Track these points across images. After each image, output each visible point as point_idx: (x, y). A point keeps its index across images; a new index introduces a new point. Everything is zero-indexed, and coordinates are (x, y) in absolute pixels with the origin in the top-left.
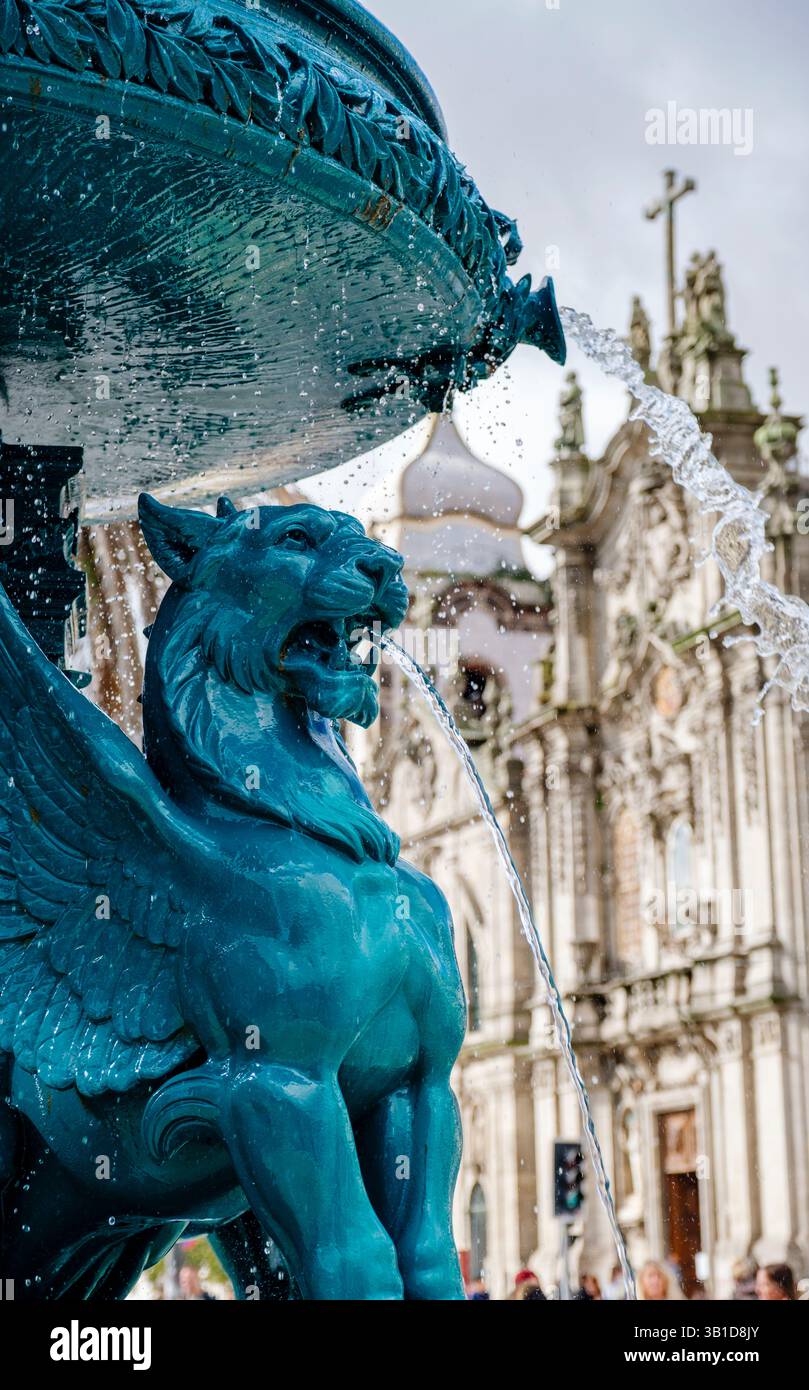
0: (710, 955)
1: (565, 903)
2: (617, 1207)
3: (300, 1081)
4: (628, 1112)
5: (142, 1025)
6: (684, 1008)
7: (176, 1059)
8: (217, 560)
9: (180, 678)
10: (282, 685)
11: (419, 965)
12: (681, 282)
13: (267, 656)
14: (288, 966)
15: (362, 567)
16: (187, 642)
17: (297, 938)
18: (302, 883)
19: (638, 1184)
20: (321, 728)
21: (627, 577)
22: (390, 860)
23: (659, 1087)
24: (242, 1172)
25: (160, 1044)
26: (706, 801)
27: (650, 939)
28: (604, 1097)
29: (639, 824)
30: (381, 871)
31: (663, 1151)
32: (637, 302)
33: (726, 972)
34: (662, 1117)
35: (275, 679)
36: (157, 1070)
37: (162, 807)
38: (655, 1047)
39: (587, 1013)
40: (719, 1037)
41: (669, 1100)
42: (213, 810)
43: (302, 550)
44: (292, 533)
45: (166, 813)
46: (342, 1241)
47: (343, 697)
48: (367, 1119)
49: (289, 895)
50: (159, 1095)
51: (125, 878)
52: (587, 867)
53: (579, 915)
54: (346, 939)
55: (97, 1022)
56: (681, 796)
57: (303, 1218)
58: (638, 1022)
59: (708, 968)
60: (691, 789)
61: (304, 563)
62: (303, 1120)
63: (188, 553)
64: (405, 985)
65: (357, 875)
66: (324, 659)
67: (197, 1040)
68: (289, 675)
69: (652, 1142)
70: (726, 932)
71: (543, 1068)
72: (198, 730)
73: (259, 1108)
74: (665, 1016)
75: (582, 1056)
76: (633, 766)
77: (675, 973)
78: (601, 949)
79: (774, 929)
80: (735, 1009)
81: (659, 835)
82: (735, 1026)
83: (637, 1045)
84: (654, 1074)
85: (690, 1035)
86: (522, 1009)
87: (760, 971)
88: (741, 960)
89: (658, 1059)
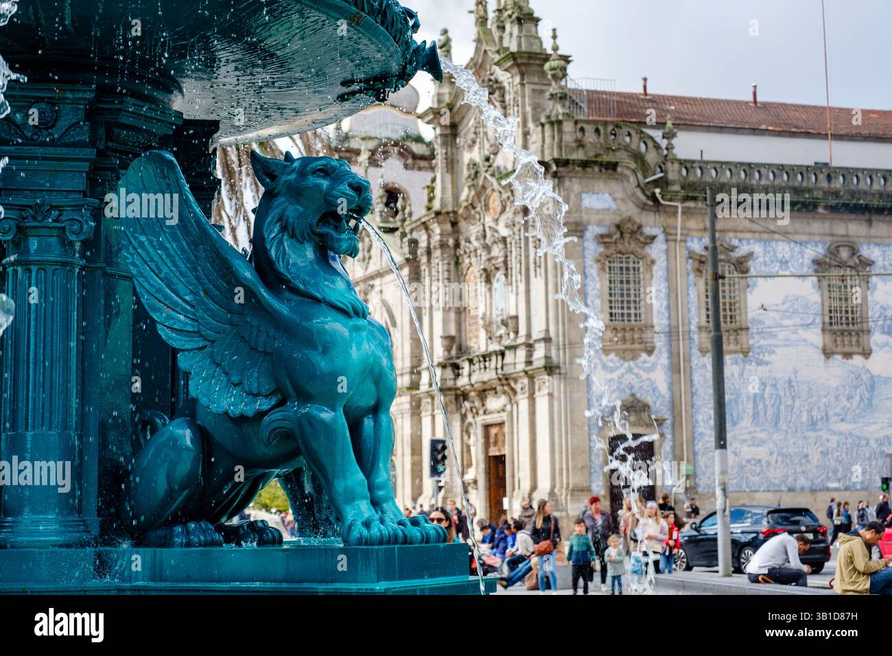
0: (514, 343)
1: (438, 317)
2: (463, 474)
3: (327, 411)
4: (470, 424)
5: (258, 387)
6: (500, 371)
7: (273, 402)
8: (286, 182)
9: (272, 236)
10: (317, 239)
11: (377, 362)
13: (311, 226)
14: (323, 364)
15: (350, 186)
16: (275, 220)
17: (325, 351)
18: (327, 327)
19: (474, 461)
20: (334, 259)
21: (474, 142)
22: (364, 317)
23: (485, 413)
24: (303, 449)
25: (266, 396)
26: (513, 263)
27: (483, 335)
28: (457, 417)
29: (478, 274)
30: (361, 322)
31: (487, 445)
33: (521, 354)
34: (487, 427)
35: (313, 237)
36: (265, 408)
37: (263, 292)
38: (483, 394)
39: (449, 373)
40: (518, 387)
41: (490, 419)
42: (287, 294)
43: (324, 177)
44: (320, 170)
45: (265, 294)
46: (345, 478)
47: (344, 246)
48: (355, 427)
49: (322, 332)
50: (266, 418)
51: (247, 322)
53: (445, 322)
54: (346, 352)
55: (235, 385)
56: (501, 259)
57: (328, 469)
58: (474, 378)
59: (512, 351)
60: (506, 257)
61: (325, 183)
62: (328, 429)
63: (273, 177)
64: (371, 371)
65: (351, 323)
66: (336, 228)
67: (283, 395)
68: (321, 235)
69: (481, 440)
70: (523, 331)
71: (426, 401)
72: (281, 260)
73: (310, 423)
74: (490, 375)
75: (445, 395)
76: (476, 244)
77: (496, 353)
78: (457, 340)
79: (547, 331)
80: (526, 372)
81: (488, 280)
82: (526, 381)
83: (475, 390)
84: (483, 405)
85: (503, 385)
86: (415, 371)
87: (539, 352)
88: (530, 347)
89: (486, 397)
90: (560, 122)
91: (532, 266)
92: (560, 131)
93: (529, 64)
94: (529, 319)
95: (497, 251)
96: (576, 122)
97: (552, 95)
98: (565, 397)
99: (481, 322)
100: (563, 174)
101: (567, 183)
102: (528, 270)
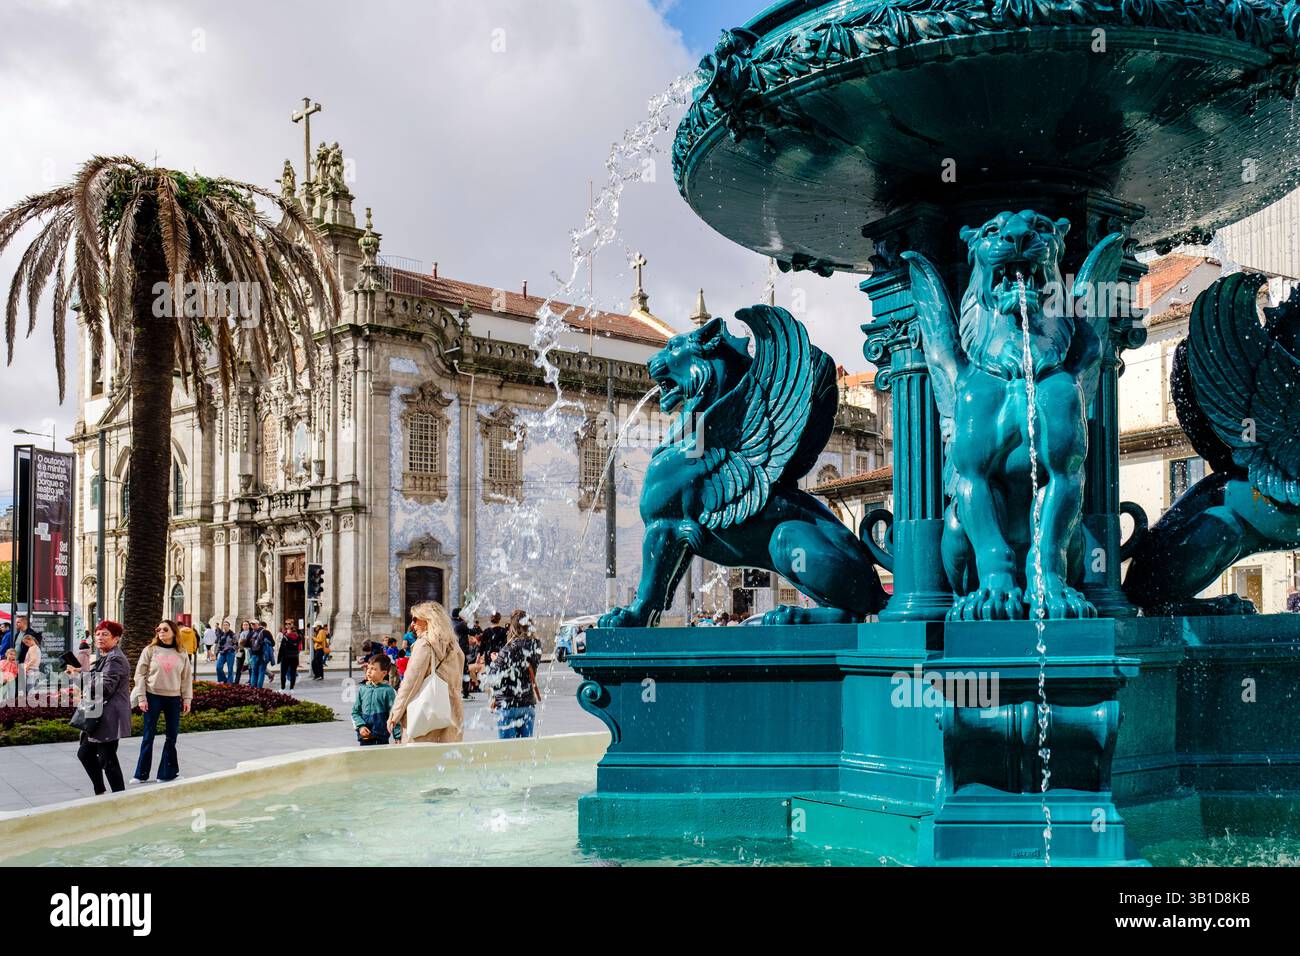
0: (319, 484)
1: (235, 457)
2: (257, 598)
4: (266, 554)
6: (302, 509)
12: (314, 157)
19: (269, 587)
23: (282, 545)
26: (317, 413)
27: (281, 476)
28: (253, 548)
29: (278, 422)
31: (283, 573)
32: (288, 163)
33: (327, 494)
34: (284, 558)
38: (282, 526)
39: (246, 508)
40: (323, 523)
41: (287, 550)
52: (247, 440)
53: (243, 462)
56: (304, 410)
58: (274, 514)
59: (318, 492)
60: (310, 407)
69: (277, 569)
70: (329, 474)
71: (219, 535)
74: (291, 512)
75: (242, 528)
76: (276, 393)
77: (299, 493)
78: (254, 479)
79: (355, 475)
80: (332, 510)
81: (289, 428)
82: (331, 518)
83: (273, 525)
84: (281, 538)
85: (304, 521)
86: (208, 504)
87: (346, 494)
88: (336, 488)
89: (284, 531)
90: (373, 293)
91: (340, 417)
92: (373, 301)
93: (344, 237)
94: (335, 464)
95: (299, 401)
96: (387, 294)
97: (364, 267)
98: (370, 534)
99: (279, 463)
100: (374, 338)
101: (377, 347)
102: (335, 420)
